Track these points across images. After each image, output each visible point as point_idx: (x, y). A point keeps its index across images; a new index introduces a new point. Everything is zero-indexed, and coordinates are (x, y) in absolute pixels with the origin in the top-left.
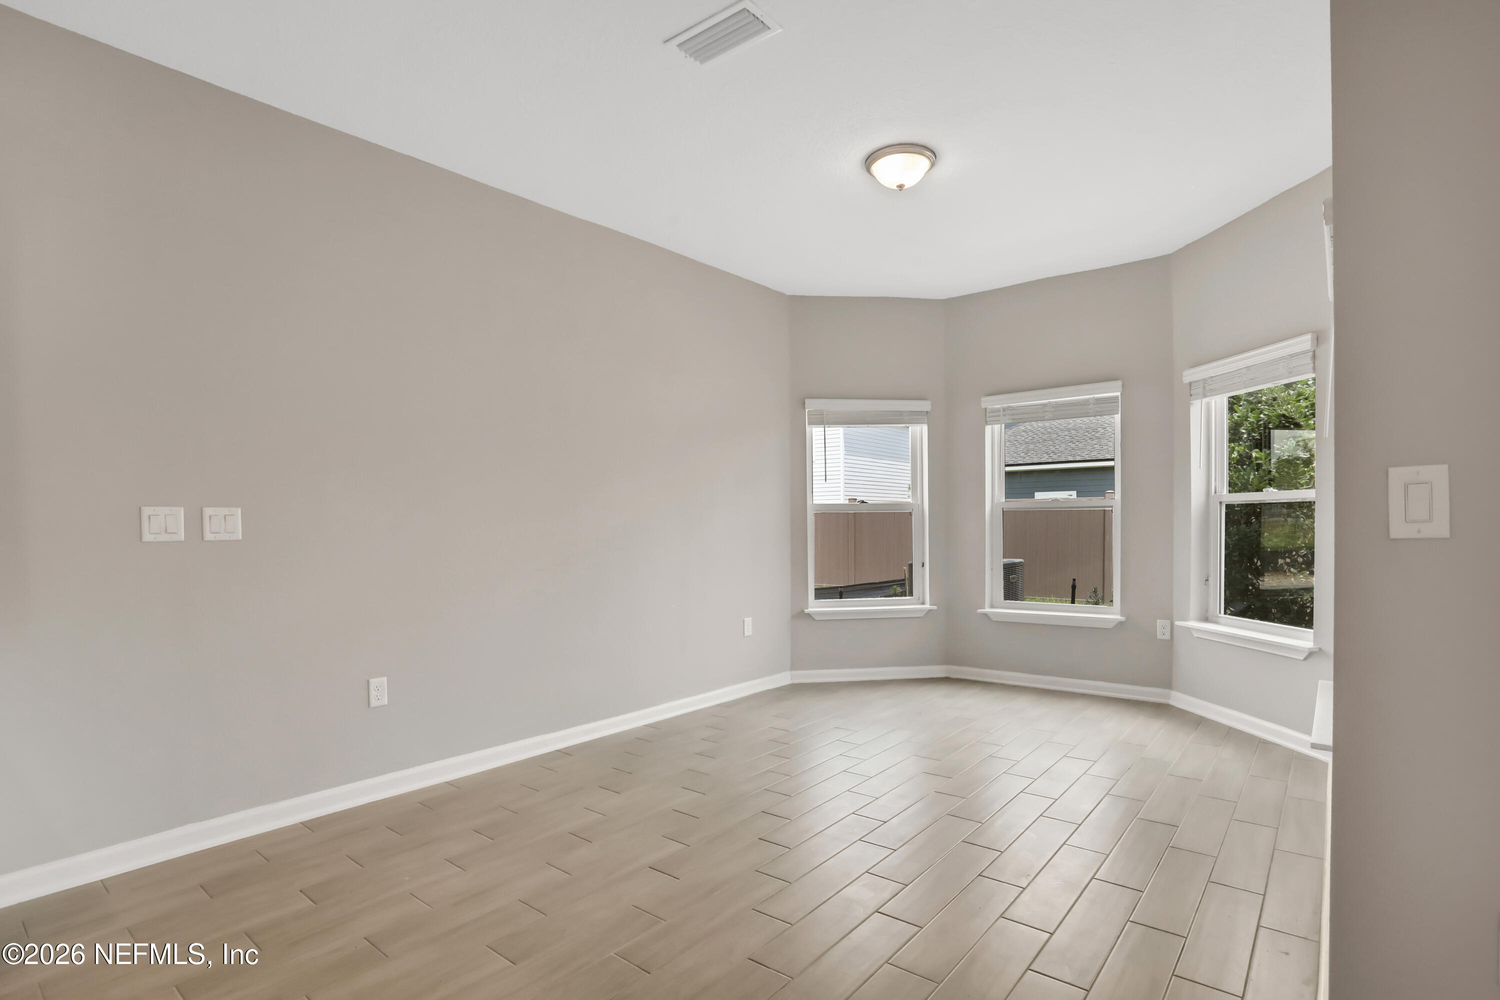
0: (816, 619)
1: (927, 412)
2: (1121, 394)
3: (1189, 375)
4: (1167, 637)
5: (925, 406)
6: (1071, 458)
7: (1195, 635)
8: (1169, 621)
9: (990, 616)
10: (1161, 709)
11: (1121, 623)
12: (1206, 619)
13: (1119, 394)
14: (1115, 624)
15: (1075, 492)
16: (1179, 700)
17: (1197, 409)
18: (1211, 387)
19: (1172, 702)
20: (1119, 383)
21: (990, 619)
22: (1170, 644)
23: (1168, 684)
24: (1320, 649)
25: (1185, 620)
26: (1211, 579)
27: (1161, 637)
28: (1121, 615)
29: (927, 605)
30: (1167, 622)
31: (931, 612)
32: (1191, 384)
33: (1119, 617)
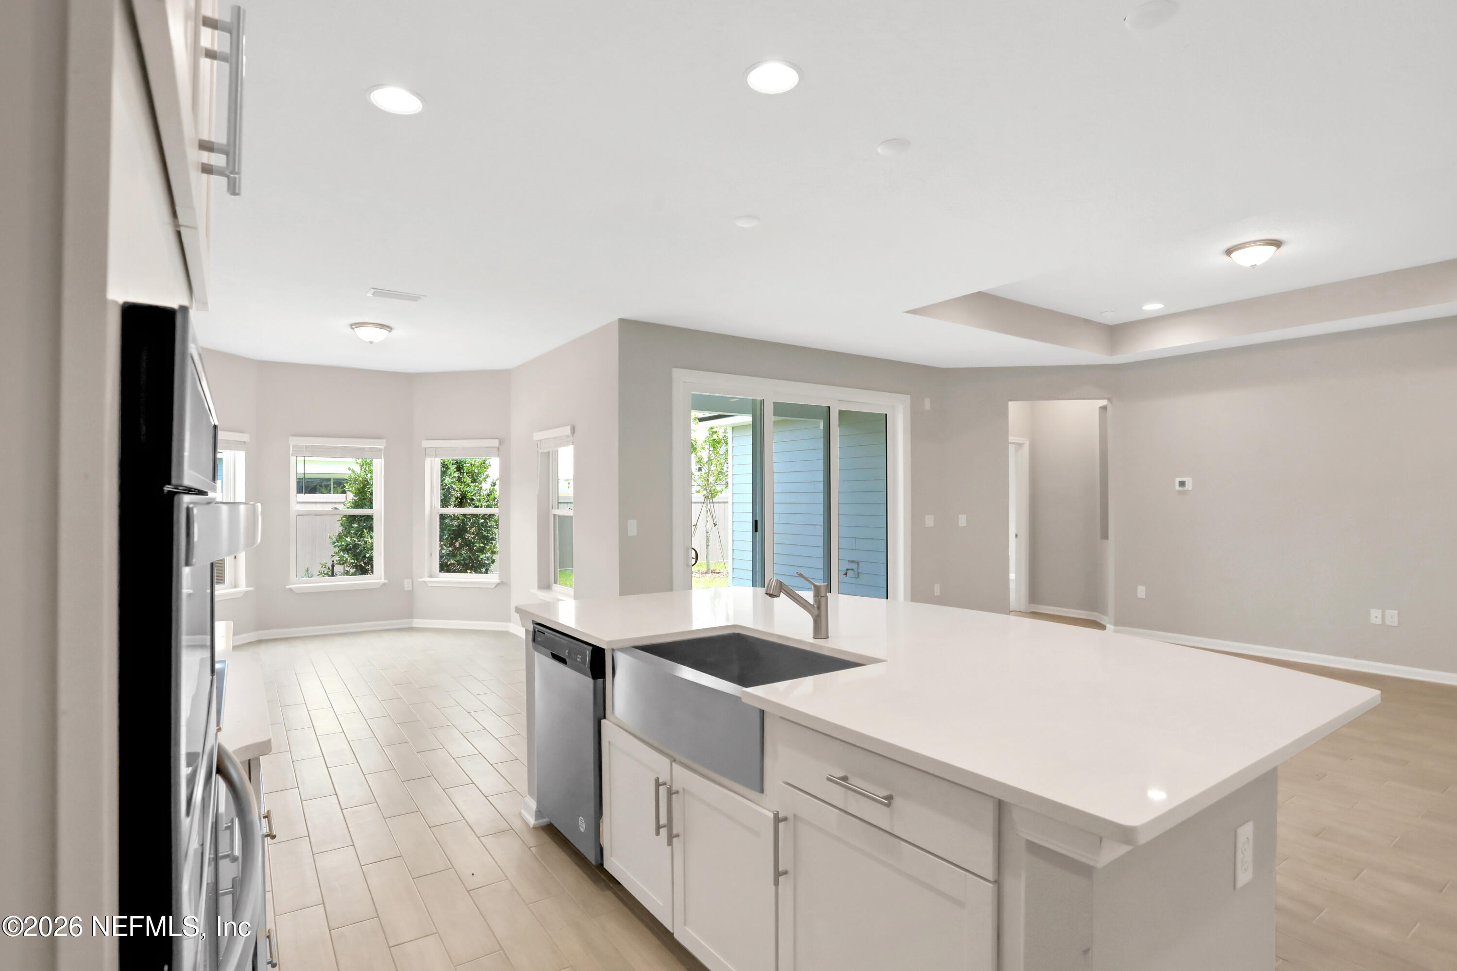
1: (245, 442)
2: (384, 448)
3: (426, 444)
4: (410, 589)
5: (245, 437)
9: (293, 589)
10: (411, 629)
11: (384, 584)
12: (431, 576)
13: (383, 447)
14: (381, 586)
16: (418, 623)
17: (428, 461)
18: (432, 453)
19: (414, 626)
20: (384, 441)
21: (295, 592)
22: (411, 593)
23: (410, 616)
24: (502, 581)
25: (422, 578)
26: (433, 555)
27: (406, 589)
28: (385, 579)
29: (243, 587)
30: (410, 580)
31: (247, 592)
32: (426, 448)
33: (383, 581)
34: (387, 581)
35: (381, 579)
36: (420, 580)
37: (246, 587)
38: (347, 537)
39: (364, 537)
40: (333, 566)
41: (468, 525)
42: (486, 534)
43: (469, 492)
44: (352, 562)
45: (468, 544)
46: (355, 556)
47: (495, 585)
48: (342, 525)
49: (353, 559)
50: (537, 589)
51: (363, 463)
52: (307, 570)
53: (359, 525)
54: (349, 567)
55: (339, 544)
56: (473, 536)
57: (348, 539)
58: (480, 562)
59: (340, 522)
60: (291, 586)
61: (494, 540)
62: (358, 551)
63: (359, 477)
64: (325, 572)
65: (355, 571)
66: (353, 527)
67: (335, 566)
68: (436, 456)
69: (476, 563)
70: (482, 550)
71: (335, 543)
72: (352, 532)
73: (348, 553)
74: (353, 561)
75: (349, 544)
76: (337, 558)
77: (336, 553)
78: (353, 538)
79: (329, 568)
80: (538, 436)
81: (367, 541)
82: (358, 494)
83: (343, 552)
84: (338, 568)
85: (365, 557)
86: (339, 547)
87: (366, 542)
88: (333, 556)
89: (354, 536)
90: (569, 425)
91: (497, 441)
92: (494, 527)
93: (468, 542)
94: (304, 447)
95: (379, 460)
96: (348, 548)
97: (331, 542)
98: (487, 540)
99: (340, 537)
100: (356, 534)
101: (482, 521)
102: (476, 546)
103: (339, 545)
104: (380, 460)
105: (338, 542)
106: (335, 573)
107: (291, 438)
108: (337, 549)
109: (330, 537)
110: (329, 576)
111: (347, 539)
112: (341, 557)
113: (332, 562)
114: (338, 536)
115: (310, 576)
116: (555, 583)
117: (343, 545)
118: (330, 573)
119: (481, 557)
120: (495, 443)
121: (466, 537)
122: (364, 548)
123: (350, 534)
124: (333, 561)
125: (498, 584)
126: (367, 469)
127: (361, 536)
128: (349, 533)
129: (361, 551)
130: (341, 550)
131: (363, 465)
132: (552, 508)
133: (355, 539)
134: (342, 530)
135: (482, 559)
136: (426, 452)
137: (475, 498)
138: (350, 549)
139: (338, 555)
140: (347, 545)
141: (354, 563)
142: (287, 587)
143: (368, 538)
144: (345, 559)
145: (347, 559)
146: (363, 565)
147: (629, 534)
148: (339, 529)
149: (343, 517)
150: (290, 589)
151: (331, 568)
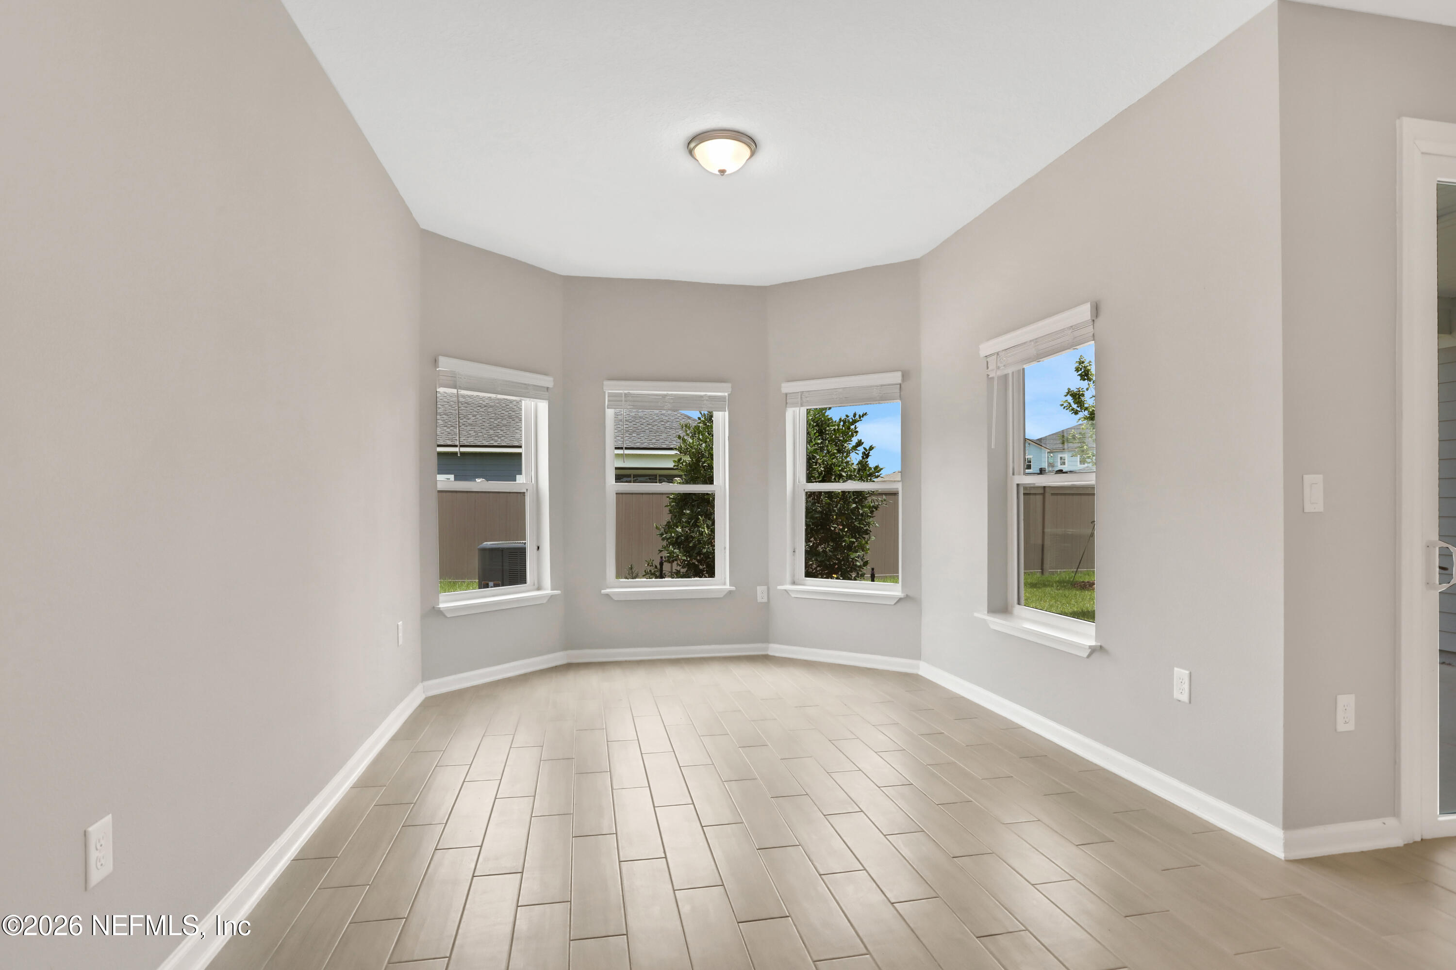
0: (448, 616)
1: (548, 388)
2: (729, 395)
3: (787, 388)
4: (765, 600)
5: (547, 381)
6: (450, 442)
7: (793, 595)
8: (766, 587)
9: (611, 595)
10: (765, 659)
11: (730, 592)
12: (793, 583)
13: (726, 394)
14: (724, 594)
15: (453, 476)
16: (776, 649)
17: (790, 413)
18: (808, 399)
19: (771, 653)
20: (729, 385)
21: (612, 599)
22: (767, 606)
23: (765, 638)
24: (907, 595)
25: (782, 585)
26: (797, 551)
27: (759, 600)
28: (730, 585)
29: (547, 590)
30: (764, 588)
31: (552, 597)
32: (786, 394)
33: (728, 587)
34: (733, 588)
35: (725, 584)
36: (779, 587)
37: (551, 590)
38: (677, 527)
39: (699, 527)
40: (661, 564)
41: (834, 511)
42: (858, 525)
43: (837, 466)
44: (684, 560)
45: (836, 538)
46: (688, 551)
47: (897, 600)
48: (671, 512)
49: (685, 556)
50: (986, 612)
51: (695, 431)
52: (631, 568)
53: (692, 511)
54: (680, 566)
55: (668, 535)
56: (841, 527)
57: (679, 530)
58: (850, 564)
59: (668, 509)
60: (608, 591)
61: (867, 534)
62: (691, 545)
63: (691, 447)
64: (653, 571)
65: (687, 571)
66: (684, 514)
67: (664, 563)
68: (802, 405)
69: (844, 565)
70: (850, 547)
71: (662, 534)
72: (683, 520)
73: (679, 548)
74: (685, 558)
75: (680, 536)
76: (665, 554)
77: (665, 548)
78: (685, 528)
79: (656, 567)
80: (987, 348)
81: (702, 532)
82: (690, 471)
83: (673, 547)
84: (666, 567)
85: (699, 553)
86: (668, 539)
87: (701, 534)
88: (661, 551)
89: (686, 525)
90: (1084, 302)
91: (899, 374)
92: (868, 516)
93: (834, 536)
94: (623, 395)
95: (721, 413)
96: (679, 541)
97: (658, 533)
98: (860, 532)
99: (669, 527)
100: (689, 523)
101: (854, 505)
102: (845, 541)
103: (668, 537)
104: (723, 412)
105: (666, 533)
106: (664, 573)
107: (606, 383)
108: (665, 543)
109: (657, 528)
110: (656, 578)
111: (677, 529)
112: (671, 553)
113: (660, 558)
114: (666, 525)
115: (634, 575)
116: (1019, 603)
117: (673, 537)
118: (658, 574)
119: (852, 556)
120: (897, 377)
121: (832, 529)
122: (699, 541)
123: (680, 523)
124: (662, 557)
125: (900, 600)
126: (701, 437)
127: (695, 525)
128: (680, 521)
129: (695, 546)
130: (670, 544)
131: (695, 434)
132: (1013, 474)
133: (687, 530)
134: (671, 519)
135: (853, 559)
136: (786, 400)
137: (844, 474)
138: (681, 543)
139: (667, 550)
140: (678, 537)
141: (687, 561)
142: (603, 591)
143: (704, 529)
144: (675, 555)
145: (678, 556)
146: (696, 563)
147: (1308, 508)
148: (667, 517)
149: (672, 502)
150: (607, 595)
151: (659, 567)
